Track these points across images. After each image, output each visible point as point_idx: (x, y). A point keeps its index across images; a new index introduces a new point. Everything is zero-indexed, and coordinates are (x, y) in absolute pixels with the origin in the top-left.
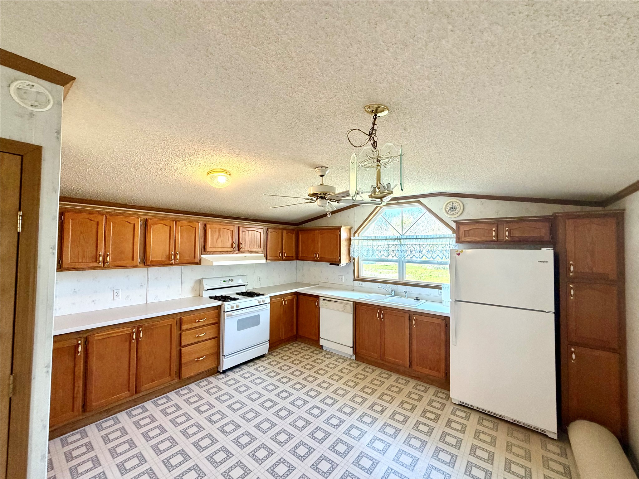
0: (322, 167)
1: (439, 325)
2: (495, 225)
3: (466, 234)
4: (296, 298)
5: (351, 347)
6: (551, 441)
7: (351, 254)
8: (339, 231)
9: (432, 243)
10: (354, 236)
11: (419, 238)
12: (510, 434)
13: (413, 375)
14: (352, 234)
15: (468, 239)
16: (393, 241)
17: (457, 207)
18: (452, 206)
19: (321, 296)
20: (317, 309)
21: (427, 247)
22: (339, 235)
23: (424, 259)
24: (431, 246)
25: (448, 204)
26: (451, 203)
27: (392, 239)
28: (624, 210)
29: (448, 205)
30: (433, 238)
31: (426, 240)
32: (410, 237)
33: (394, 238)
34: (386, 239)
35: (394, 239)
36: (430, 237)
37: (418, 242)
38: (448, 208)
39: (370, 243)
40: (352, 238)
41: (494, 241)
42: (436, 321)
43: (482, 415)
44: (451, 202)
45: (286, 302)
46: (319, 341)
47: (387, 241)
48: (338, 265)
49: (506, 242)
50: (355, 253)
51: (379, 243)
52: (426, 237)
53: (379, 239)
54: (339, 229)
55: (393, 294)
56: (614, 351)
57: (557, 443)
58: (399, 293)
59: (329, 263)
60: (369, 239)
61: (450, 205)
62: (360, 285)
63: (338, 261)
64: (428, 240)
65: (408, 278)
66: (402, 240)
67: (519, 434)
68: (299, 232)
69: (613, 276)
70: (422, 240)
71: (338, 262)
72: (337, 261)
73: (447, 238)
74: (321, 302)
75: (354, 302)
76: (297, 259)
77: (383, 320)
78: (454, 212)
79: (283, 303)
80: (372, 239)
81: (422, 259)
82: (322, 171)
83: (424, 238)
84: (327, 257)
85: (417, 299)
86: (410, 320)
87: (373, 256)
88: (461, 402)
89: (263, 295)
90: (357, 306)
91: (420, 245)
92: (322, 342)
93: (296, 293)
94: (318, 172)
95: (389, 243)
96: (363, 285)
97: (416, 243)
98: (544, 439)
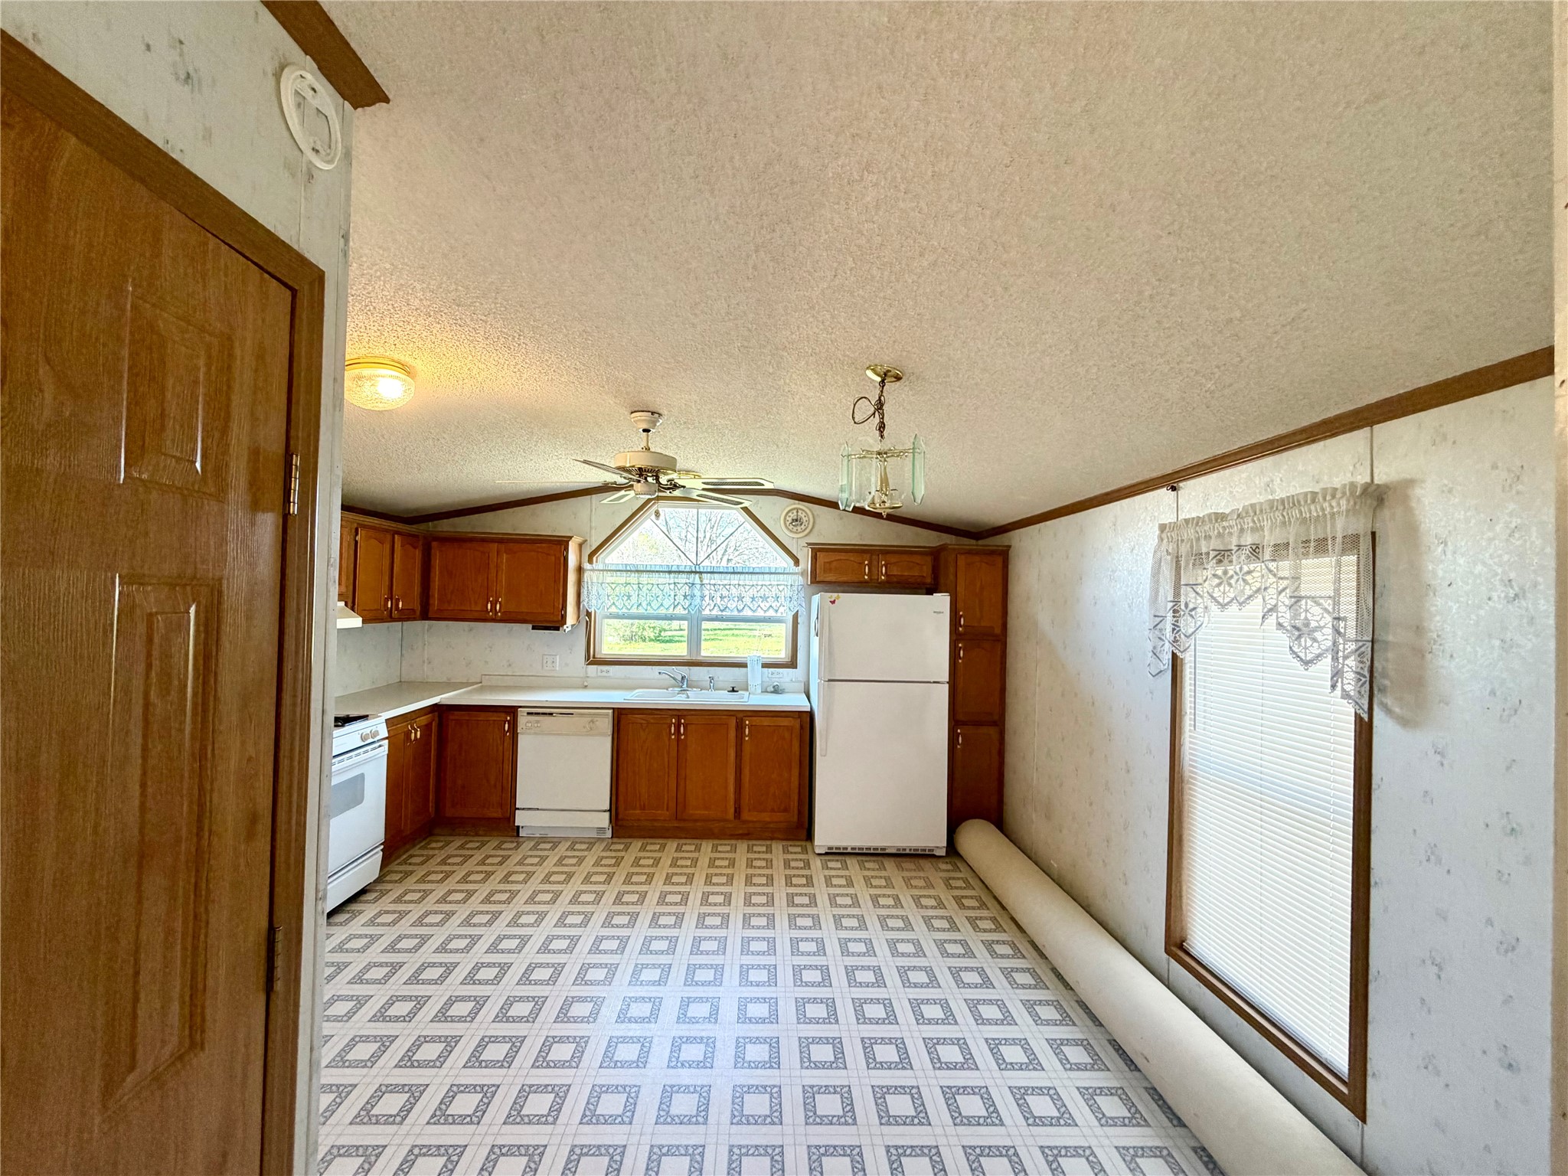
0: (653, 413)
1: (790, 729)
2: (868, 556)
3: (828, 568)
4: (437, 719)
5: (605, 811)
6: (941, 860)
7: (584, 603)
8: (563, 547)
9: (760, 583)
10: (590, 561)
11: (739, 573)
12: (900, 868)
13: (741, 832)
14: (585, 558)
15: (831, 577)
16: (684, 576)
17: (805, 519)
18: (795, 517)
19: (520, 707)
20: (508, 742)
21: (751, 590)
22: (562, 559)
23: (747, 613)
24: (759, 587)
25: (789, 512)
26: (795, 511)
27: (683, 572)
28: (1009, 547)
29: (790, 514)
30: (763, 573)
31: (750, 576)
32: (721, 570)
33: (688, 569)
34: (670, 572)
35: (687, 572)
36: (757, 570)
37: (735, 579)
38: (790, 519)
39: (633, 578)
40: (586, 566)
41: (866, 582)
42: (785, 722)
43: (860, 858)
44: (794, 509)
45: (419, 733)
46: (511, 818)
47: (672, 575)
48: (557, 629)
49: (880, 583)
50: (591, 602)
51: (655, 579)
52: (751, 570)
53: (653, 571)
54: (562, 543)
55: (685, 686)
56: (994, 724)
57: (948, 860)
58: (695, 684)
59: (530, 626)
60: (631, 571)
61: (793, 515)
62: (604, 674)
63: (560, 618)
64: (753, 576)
65: (708, 651)
66: (704, 575)
67: (908, 864)
68: (434, 544)
69: (998, 631)
70: (742, 576)
71: (557, 621)
72: (555, 619)
73: (787, 574)
74: (523, 720)
75: (613, 709)
76: (425, 615)
77: (683, 737)
78: (799, 528)
79: (413, 735)
80: (638, 571)
81: (741, 614)
82: (649, 421)
83: (747, 573)
84: (524, 610)
85: (733, 690)
86: (740, 727)
87: (640, 608)
88: (829, 848)
89: (364, 717)
90: (622, 717)
91: (739, 585)
92: (520, 819)
93: (436, 708)
94: (642, 420)
95: (676, 581)
96: (611, 674)
97: (733, 582)
98: (933, 860)
